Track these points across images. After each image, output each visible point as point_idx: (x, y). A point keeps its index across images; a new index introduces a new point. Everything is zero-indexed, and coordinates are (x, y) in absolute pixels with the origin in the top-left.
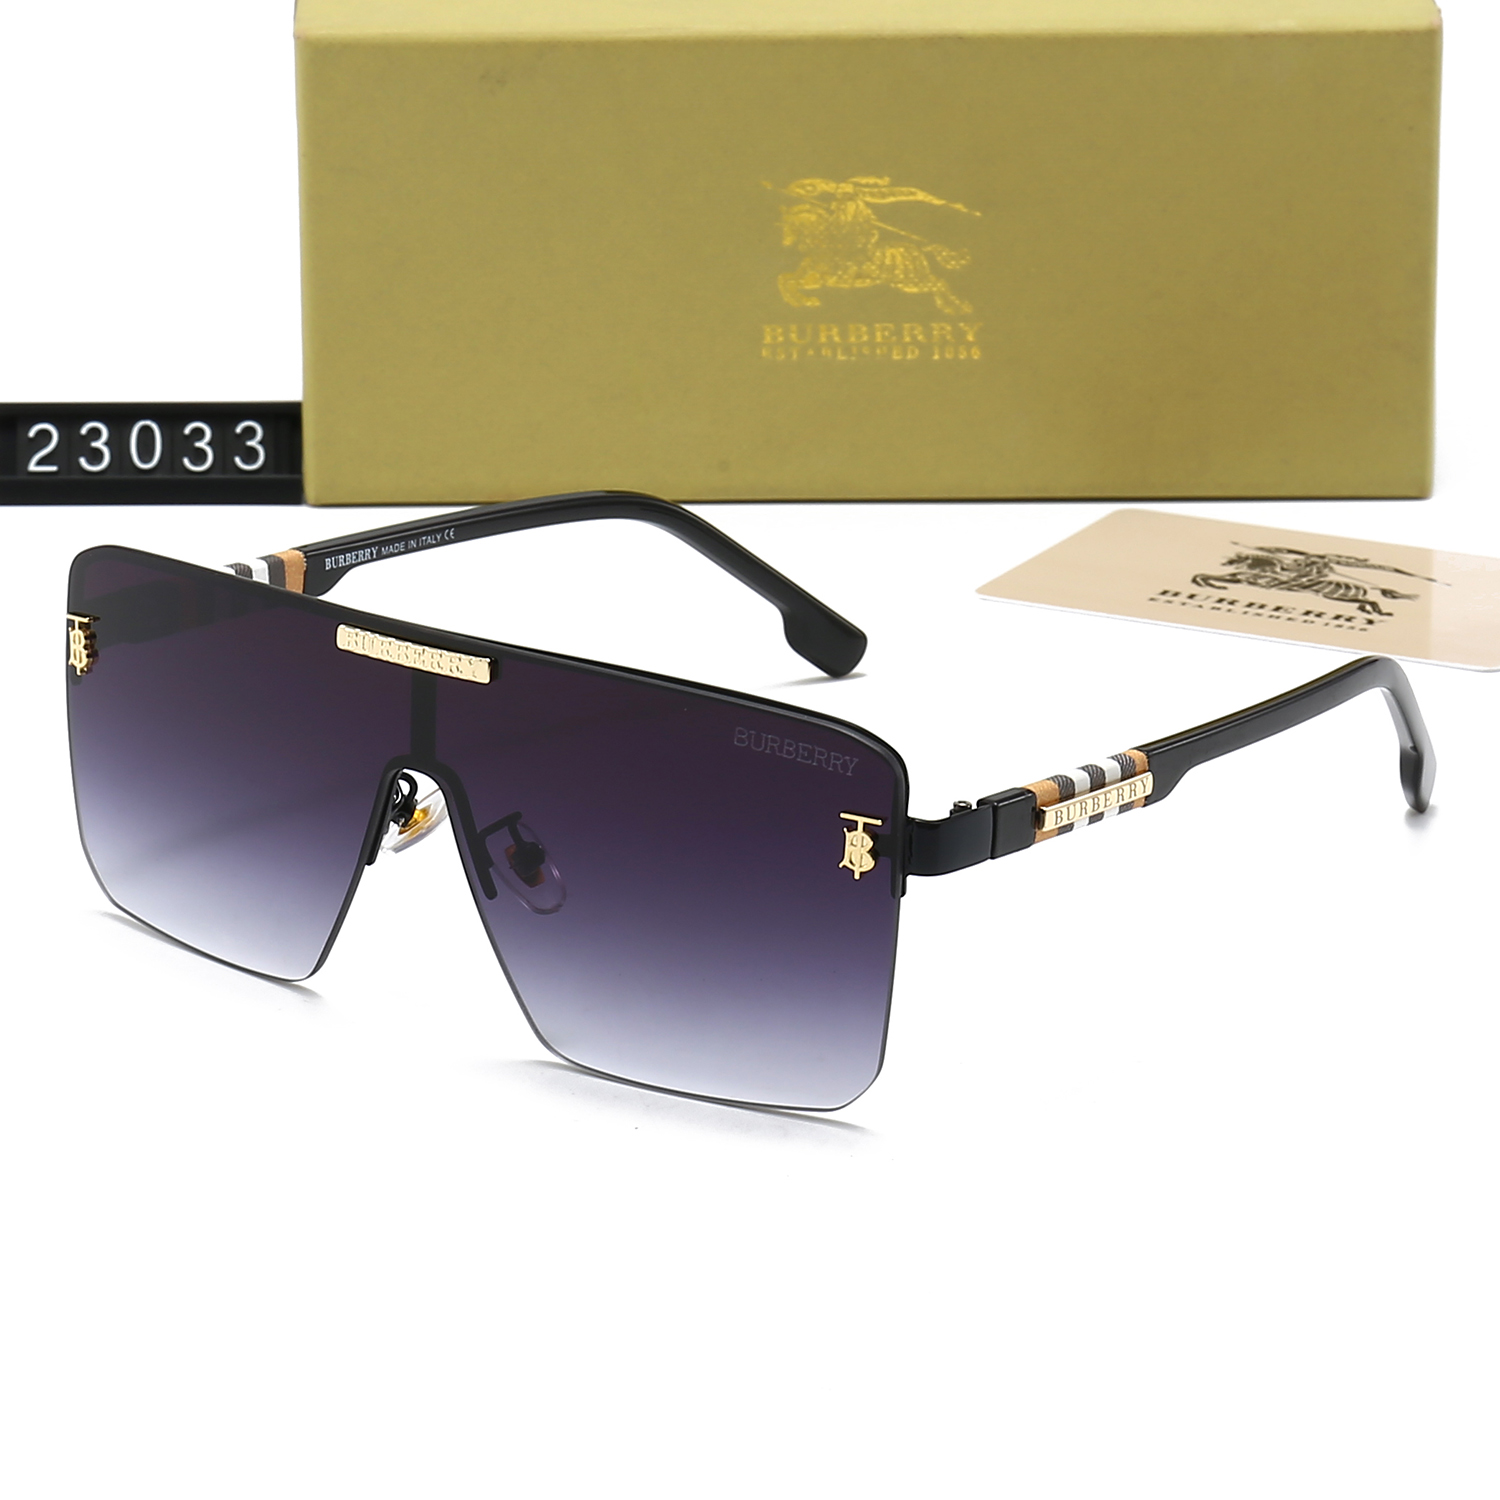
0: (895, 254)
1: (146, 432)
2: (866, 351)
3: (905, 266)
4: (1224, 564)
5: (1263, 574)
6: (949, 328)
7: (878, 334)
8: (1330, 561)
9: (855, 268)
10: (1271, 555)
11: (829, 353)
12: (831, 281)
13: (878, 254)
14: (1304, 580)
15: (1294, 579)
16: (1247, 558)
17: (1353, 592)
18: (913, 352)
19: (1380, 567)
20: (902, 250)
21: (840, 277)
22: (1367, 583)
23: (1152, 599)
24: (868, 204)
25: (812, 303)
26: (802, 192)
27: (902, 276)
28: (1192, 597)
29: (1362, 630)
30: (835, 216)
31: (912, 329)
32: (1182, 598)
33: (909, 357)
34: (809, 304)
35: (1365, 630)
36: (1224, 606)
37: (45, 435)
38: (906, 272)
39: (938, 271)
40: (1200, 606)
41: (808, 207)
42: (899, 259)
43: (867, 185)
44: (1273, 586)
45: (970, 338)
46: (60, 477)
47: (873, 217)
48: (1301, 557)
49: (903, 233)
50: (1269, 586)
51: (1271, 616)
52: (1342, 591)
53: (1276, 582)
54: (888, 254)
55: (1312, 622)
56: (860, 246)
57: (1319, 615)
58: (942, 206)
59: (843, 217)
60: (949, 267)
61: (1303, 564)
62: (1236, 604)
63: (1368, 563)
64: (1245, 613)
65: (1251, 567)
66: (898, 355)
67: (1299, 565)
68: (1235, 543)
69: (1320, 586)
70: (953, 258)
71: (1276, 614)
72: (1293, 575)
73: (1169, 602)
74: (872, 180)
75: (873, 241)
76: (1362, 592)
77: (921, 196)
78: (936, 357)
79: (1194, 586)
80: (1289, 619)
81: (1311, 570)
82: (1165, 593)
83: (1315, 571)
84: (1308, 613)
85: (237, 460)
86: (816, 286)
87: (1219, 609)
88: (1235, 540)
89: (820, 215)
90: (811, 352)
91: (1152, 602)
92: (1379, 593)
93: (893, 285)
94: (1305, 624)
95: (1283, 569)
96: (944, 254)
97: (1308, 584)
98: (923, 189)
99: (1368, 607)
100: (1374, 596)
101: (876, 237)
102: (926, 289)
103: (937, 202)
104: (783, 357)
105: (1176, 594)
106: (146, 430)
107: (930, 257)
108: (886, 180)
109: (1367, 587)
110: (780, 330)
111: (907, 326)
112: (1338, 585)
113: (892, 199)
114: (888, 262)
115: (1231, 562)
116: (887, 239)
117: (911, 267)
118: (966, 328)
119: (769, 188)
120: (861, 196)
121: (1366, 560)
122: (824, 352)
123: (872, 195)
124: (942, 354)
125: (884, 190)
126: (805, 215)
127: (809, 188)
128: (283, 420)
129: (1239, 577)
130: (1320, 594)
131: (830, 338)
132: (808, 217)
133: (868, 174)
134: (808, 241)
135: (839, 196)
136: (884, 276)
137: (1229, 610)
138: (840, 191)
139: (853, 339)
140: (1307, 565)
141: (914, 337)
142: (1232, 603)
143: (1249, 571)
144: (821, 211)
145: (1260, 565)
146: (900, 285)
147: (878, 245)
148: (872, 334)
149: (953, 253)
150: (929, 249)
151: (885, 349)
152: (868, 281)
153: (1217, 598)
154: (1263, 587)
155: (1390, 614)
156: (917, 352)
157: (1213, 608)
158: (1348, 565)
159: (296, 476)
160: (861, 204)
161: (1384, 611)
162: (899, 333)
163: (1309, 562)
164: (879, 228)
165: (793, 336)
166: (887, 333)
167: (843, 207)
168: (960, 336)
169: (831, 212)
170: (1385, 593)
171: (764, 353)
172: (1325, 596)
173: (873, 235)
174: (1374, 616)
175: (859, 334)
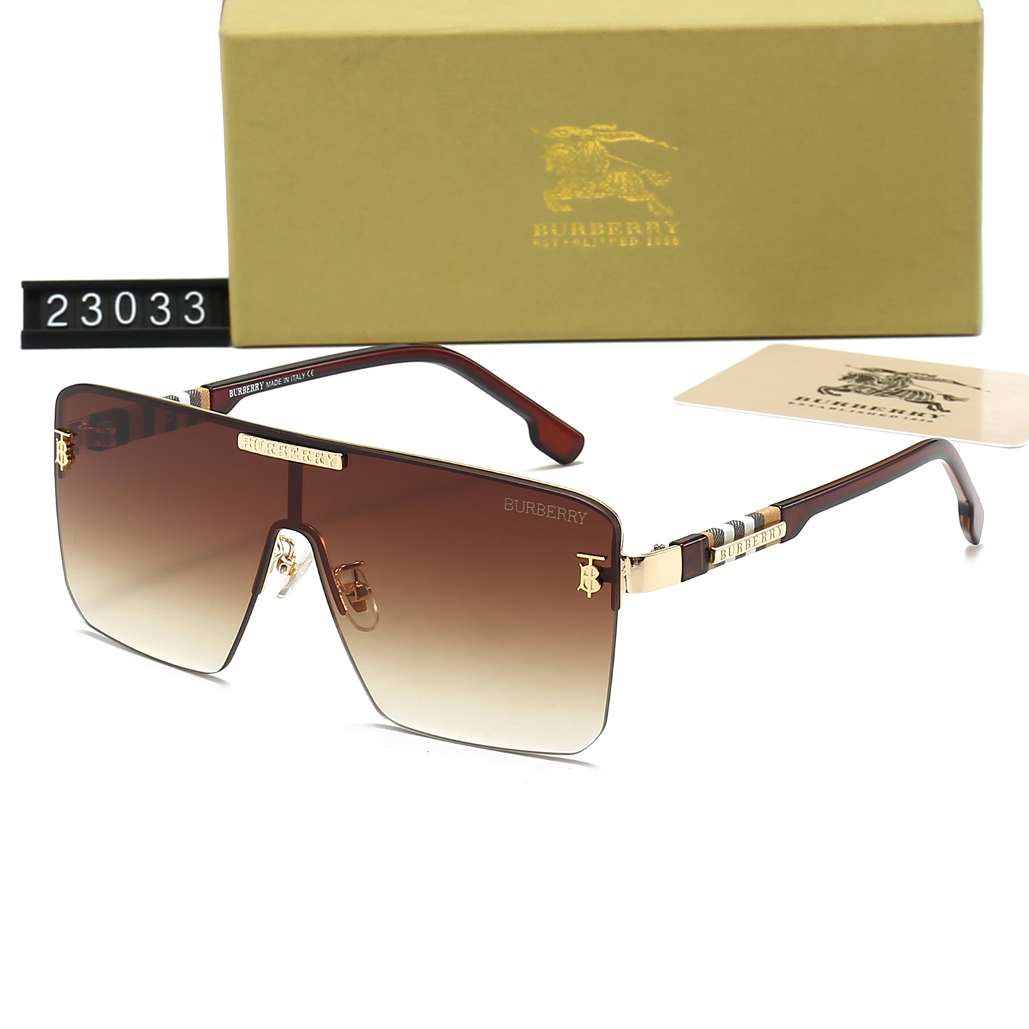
0: (621, 176)
1: (126, 300)
2: (602, 240)
3: (628, 184)
4: (840, 380)
5: (865, 386)
6: (657, 225)
7: (611, 229)
8: (911, 376)
9: (594, 185)
10: (871, 373)
11: (578, 242)
12: (579, 195)
13: (610, 176)
14: (893, 389)
15: (886, 389)
16: (855, 375)
17: (925, 397)
18: (634, 241)
19: (944, 381)
20: (625, 173)
21: (585, 192)
22: (934, 391)
23: (791, 403)
24: (602, 143)
25: (567, 209)
26: (559, 135)
27: (626, 191)
28: (817, 401)
29: (929, 421)
30: (581, 150)
31: (634, 226)
32: (811, 402)
33: (631, 244)
34: (564, 210)
35: (931, 421)
36: (839, 407)
37: (58, 303)
38: (628, 188)
39: (649, 187)
40: (823, 407)
41: (562, 145)
42: (624, 179)
43: (601, 130)
44: (871, 394)
45: (672, 231)
46: (69, 330)
47: (606, 151)
48: (892, 374)
49: (626, 162)
50: (869, 393)
51: (869, 413)
52: (917, 396)
53: (874, 391)
54: (616, 176)
55: (896, 417)
56: (597, 171)
57: (901, 412)
58: (651, 143)
59: (586, 152)
60: (657, 184)
61: (893, 379)
62: (847, 405)
63: (936, 378)
64: (852, 411)
65: (858, 381)
66: (624, 243)
67: (890, 380)
68: (849, 366)
69: (903, 393)
70: (660, 178)
71: (872, 411)
72: (885, 386)
73: (802, 404)
74: (605, 127)
75: (606, 167)
76: (930, 397)
77: (638, 137)
78: (649, 244)
79: (819, 394)
80: (881, 415)
81: (898, 383)
82: (799, 399)
83: (900, 383)
84: (894, 411)
85: (187, 317)
86: (569, 198)
87: (835, 409)
88: (848, 364)
89: (571, 151)
90: (566, 242)
91: (791, 405)
92: (942, 397)
93: (620, 197)
94: (892, 418)
95: (879, 382)
96: (654, 175)
97: (895, 392)
98: (639, 132)
99: (934, 407)
100: (938, 399)
101: (608, 165)
102: (642, 199)
103: (648, 141)
104: (547, 245)
105: (807, 400)
106: (126, 298)
107: (644, 178)
108: (614, 127)
109: (934, 393)
110: (545, 227)
111: (629, 223)
112: (915, 392)
113: (618, 139)
114: (616, 181)
115: (845, 378)
116: (615, 166)
117: (631, 184)
118: (670, 225)
119: (537, 132)
120: (598, 137)
121: (935, 376)
122: (574, 242)
123: (605, 136)
124: (653, 242)
125: (613, 133)
126: (561, 151)
127: (563, 133)
128: (216, 291)
129: (849, 388)
130: (903, 399)
131: (578, 232)
132: (562, 151)
133: (601, 123)
134: (563, 168)
135: (583, 138)
136: (614, 191)
137: (842, 410)
138: (584, 134)
139: (593, 233)
140: (895, 380)
141: (634, 231)
142: (843, 405)
143: (856, 384)
144: (571, 148)
145: (863, 380)
146: (625, 197)
147: (610, 170)
148: (606, 230)
149: (660, 175)
150: (643, 172)
151: (615, 239)
152: (603, 194)
153: (834, 402)
154: (865, 394)
155: (948, 411)
156: (636, 241)
157: (831, 408)
158: (922, 379)
159: (225, 328)
160: (598, 143)
161: (945, 409)
162: (624, 228)
163: (896, 377)
164: (610, 159)
165: (554, 231)
166: (616, 229)
167: (586, 145)
168: (665, 230)
169: (578, 149)
170: (946, 397)
171: (535, 243)
172: (906, 400)
173: (606, 163)
174: (938, 413)
175: (598, 230)
